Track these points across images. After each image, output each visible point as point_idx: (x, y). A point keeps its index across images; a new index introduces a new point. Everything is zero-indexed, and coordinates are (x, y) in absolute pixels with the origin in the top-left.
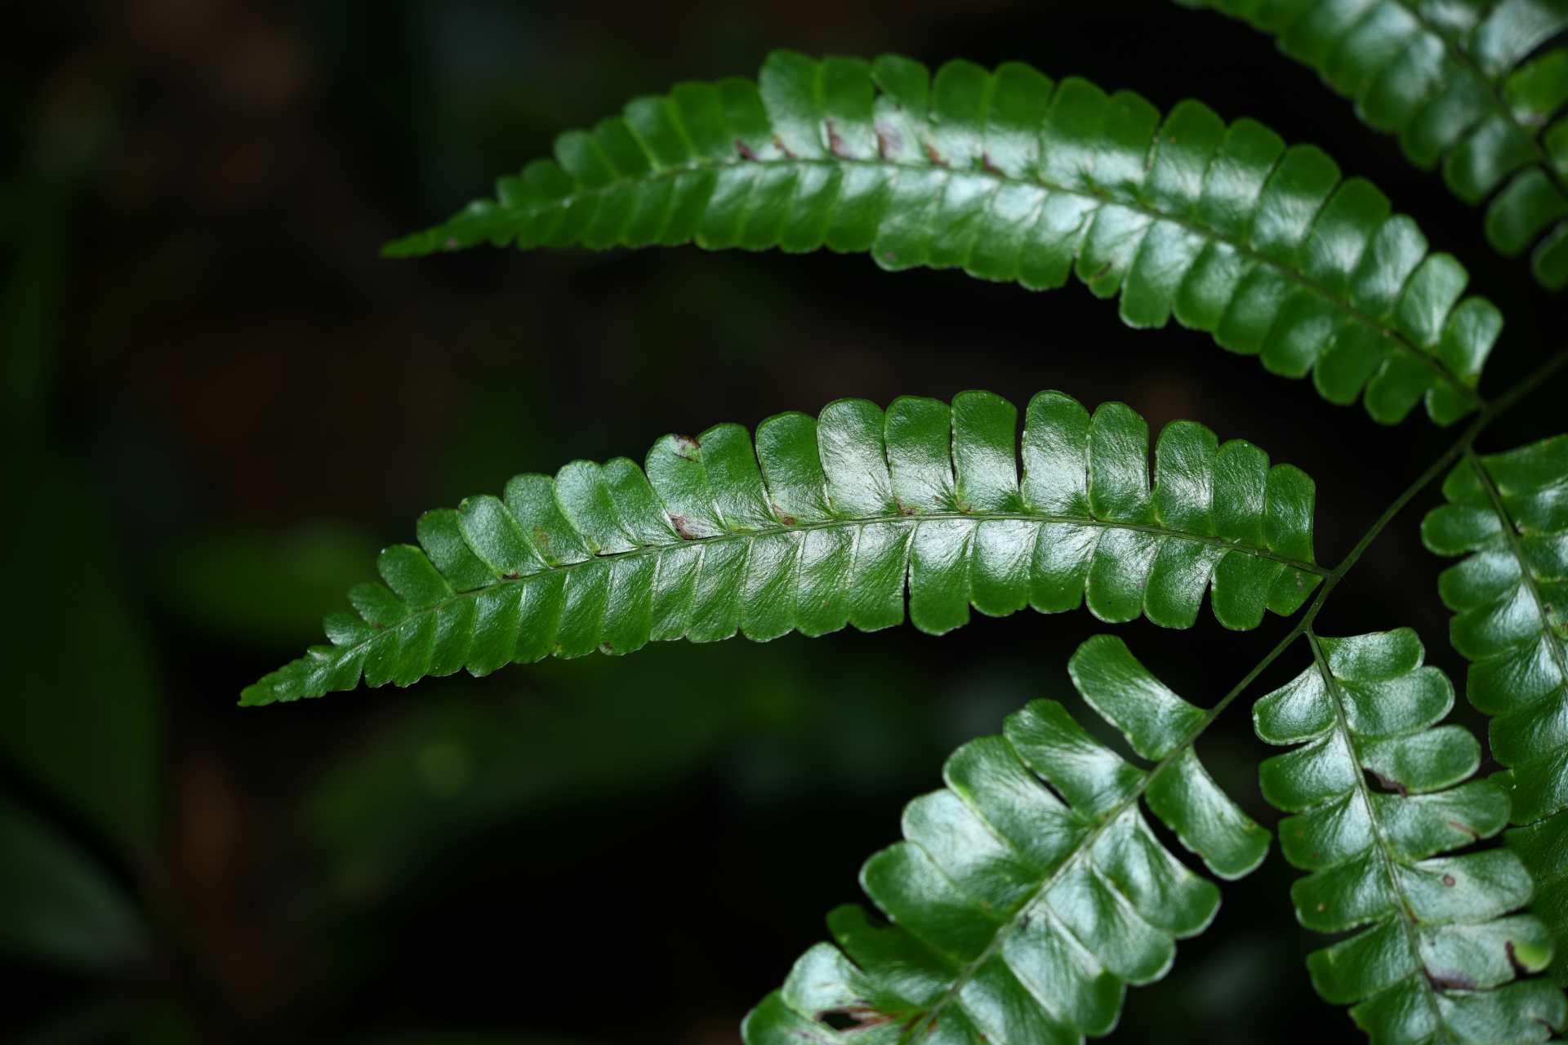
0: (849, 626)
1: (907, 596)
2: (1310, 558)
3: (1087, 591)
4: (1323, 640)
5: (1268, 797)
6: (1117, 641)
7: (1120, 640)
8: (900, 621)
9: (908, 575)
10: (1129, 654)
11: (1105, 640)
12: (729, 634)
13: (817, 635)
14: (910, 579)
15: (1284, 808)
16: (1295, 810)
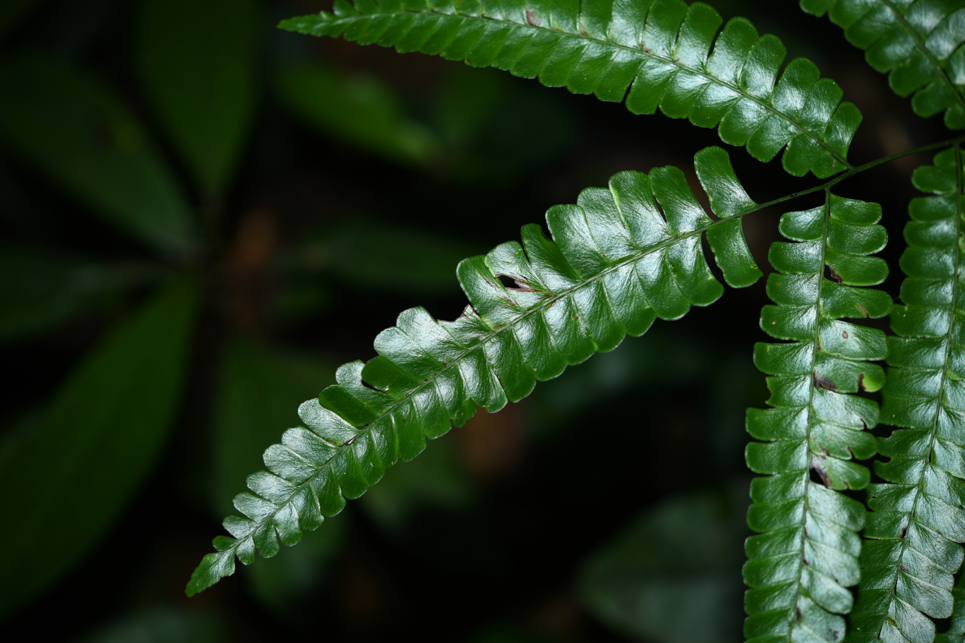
0: (593, 95)
1: (628, 91)
2: (845, 155)
3: (721, 123)
4: (833, 196)
5: (770, 260)
6: (726, 154)
7: (727, 154)
8: (620, 101)
9: (633, 81)
10: (729, 162)
11: (719, 150)
12: (531, 77)
13: (575, 93)
14: (633, 84)
15: (776, 268)
16: (781, 271)
